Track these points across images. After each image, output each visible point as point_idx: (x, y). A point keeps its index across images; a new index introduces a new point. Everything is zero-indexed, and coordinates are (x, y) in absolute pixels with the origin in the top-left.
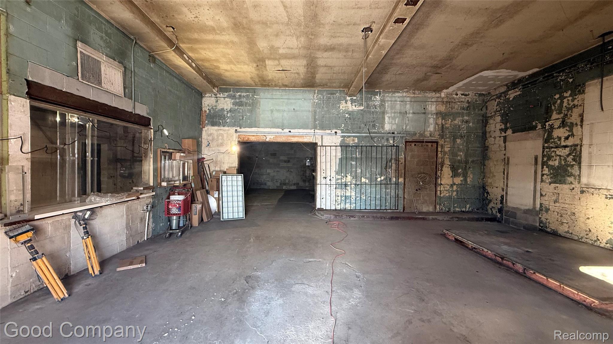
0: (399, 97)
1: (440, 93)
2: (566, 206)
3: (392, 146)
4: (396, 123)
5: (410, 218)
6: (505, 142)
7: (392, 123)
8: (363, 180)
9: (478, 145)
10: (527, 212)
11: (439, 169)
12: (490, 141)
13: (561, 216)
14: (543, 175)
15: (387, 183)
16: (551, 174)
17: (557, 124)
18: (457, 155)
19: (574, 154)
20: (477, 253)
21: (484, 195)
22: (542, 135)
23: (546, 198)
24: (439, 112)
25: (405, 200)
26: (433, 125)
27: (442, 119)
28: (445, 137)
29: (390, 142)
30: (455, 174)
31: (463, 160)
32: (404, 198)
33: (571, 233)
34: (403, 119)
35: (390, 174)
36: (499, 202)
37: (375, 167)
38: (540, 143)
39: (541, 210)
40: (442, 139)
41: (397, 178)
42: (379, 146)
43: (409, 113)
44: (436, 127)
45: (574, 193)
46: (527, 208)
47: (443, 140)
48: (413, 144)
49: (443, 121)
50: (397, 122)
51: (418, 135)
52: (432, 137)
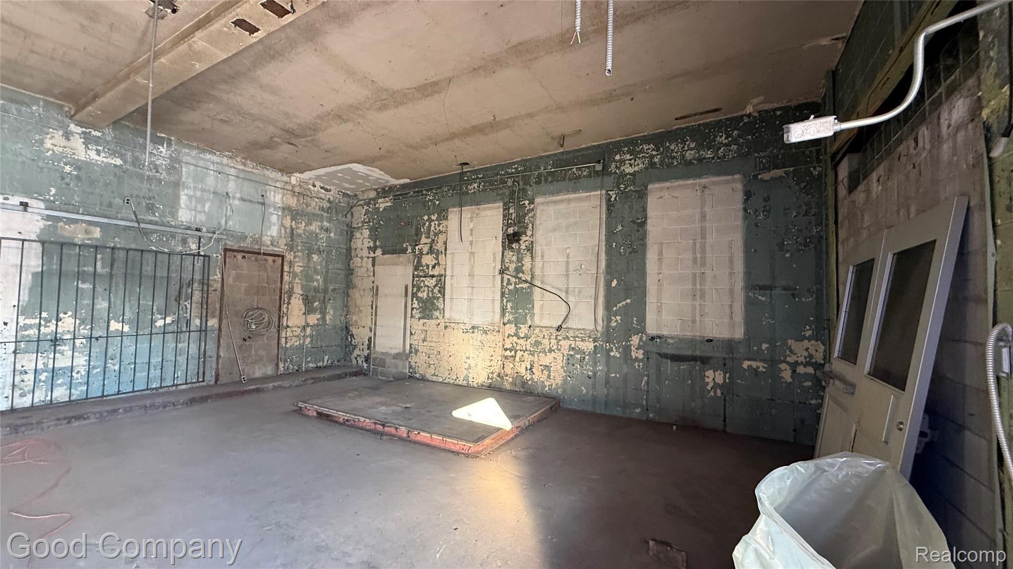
0: (213, 163)
1: (290, 177)
2: (433, 344)
3: (194, 255)
4: (204, 212)
5: (230, 395)
6: (373, 265)
7: (195, 210)
8: (115, 326)
9: (340, 266)
10: (397, 356)
11: (284, 301)
12: (356, 261)
13: (429, 357)
14: (412, 309)
15: (180, 330)
16: (420, 307)
17: (426, 249)
18: (313, 280)
19: (439, 285)
20: (352, 426)
21: (347, 339)
22: (412, 260)
23: (415, 337)
24: (287, 207)
25: (220, 361)
26: (277, 227)
27: (292, 219)
28: (295, 250)
29: (189, 247)
30: (309, 310)
31: (320, 288)
32: (218, 357)
33: (437, 376)
34: (220, 207)
35: (189, 311)
36: (366, 347)
37: (150, 298)
38: (410, 269)
39: (411, 352)
40: (291, 251)
41: (205, 318)
42: (164, 253)
43: (234, 198)
44: (281, 230)
45: (440, 329)
46: (397, 351)
47: (292, 253)
48: (239, 256)
49: (294, 222)
50: (207, 209)
51: (249, 240)
52: (275, 246)
